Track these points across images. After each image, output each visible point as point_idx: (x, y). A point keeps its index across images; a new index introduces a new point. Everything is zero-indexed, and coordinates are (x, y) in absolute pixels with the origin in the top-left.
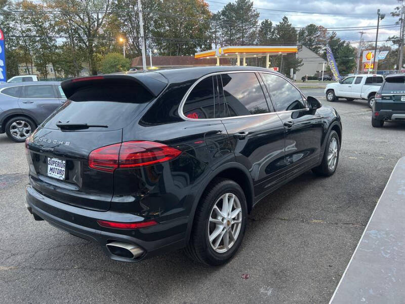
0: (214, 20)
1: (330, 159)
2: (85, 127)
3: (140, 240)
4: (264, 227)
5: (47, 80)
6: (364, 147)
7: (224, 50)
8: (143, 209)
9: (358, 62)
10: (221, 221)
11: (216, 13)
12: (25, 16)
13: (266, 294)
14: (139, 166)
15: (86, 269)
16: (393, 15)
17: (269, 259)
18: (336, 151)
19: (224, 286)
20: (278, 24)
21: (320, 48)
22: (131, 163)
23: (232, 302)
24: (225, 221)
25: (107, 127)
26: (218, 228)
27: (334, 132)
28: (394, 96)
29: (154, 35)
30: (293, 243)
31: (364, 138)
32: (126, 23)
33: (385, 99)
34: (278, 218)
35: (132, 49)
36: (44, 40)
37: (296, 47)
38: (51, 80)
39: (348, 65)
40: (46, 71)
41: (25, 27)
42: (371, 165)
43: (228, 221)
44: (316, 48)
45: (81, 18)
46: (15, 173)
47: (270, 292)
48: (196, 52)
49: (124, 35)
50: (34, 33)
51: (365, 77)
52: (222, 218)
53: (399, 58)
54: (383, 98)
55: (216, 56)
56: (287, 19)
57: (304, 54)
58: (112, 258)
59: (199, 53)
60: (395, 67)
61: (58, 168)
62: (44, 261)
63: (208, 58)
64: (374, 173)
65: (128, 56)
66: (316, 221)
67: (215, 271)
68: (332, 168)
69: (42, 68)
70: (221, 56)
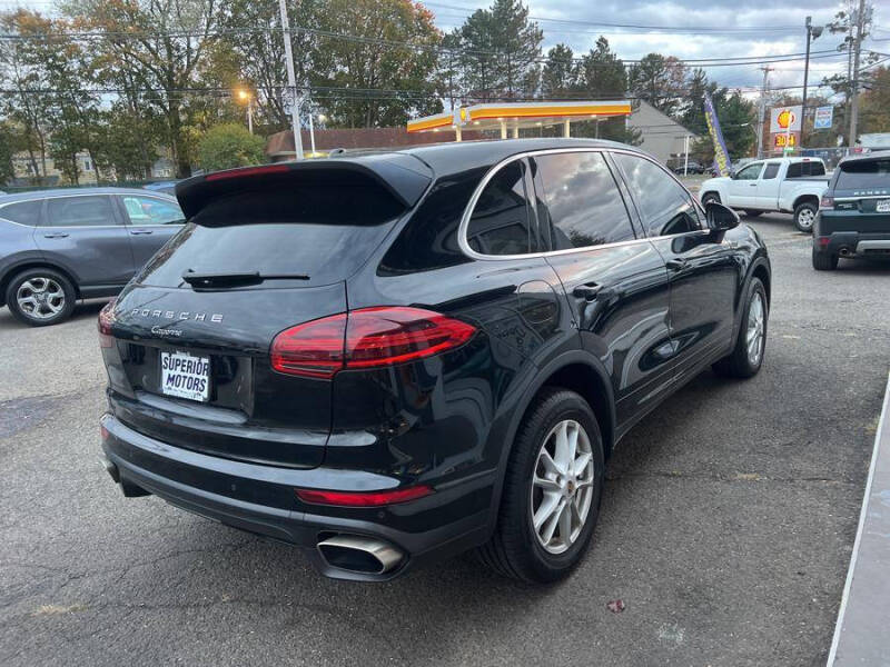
0: (446, 47)
1: (751, 341)
2: (254, 279)
3: (396, 531)
4: (632, 492)
5: (79, 186)
6: (809, 314)
7: (471, 113)
8: (396, 460)
9: (760, 132)
10: (554, 481)
11: (449, 33)
12: (26, 46)
13: (674, 641)
14: (385, 364)
15: (248, 602)
16: (833, 29)
17: (661, 563)
18: (760, 321)
19: (573, 627)
20: (588, 54)
21: (675, 103)
22: (367, 356)
23: (600, 664)
24: (563, 483)
25: (306, 278)
26: (549, 498)
27: (756, 280)
28: (860, 201)
29: (315, 83)
30: (707, 527)
31: (802, 294)
32: (252, 59)
33: (842, 209)
34: (659, 474)
35: (266, 115)
36: (71, 101)
37: (628, 103)
38: (88, 186)
39: (740, 140)
40: (76, 168)
41: (26, 70)
42: (833, 352)
43: (570, 483)
44: (665, 104)
45: (150, 49)
46: (41, 394)
47: (680, 637)
48: (410, 118)
49: (251, 84)
50: (46, 85)
51: (785, 162)
52: (555, 476)
53: (849, 122)
54: (837, 206)
55: (454, 127)
56: (606, 42)
57: (644, 118)
58: (329, 575)
59: (416, 121)
60: (840, 141)
61: (189, 375)
62: (149, 590)
63: (436, 130)
64: (847, 367)
65: (258, 130)
66: (745, 476)
67: (547, 594)
68: (754, 360)
69: (65, 160)
70: (463, 127)
